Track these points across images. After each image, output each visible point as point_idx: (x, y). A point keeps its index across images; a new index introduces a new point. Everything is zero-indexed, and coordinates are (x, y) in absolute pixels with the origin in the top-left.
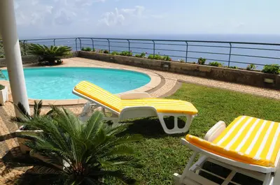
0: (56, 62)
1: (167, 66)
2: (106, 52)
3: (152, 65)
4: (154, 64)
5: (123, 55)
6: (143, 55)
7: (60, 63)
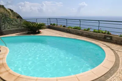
0: (37, 31)
1: (109, 38)
2: (64, 26)
3: (96, 37)
4: (98, 36)
5: (75, 29)
6: (89, 29)
7: (39, 33)
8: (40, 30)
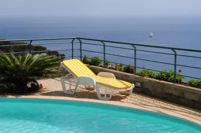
5: (162, 79)
8: (40, 82)
